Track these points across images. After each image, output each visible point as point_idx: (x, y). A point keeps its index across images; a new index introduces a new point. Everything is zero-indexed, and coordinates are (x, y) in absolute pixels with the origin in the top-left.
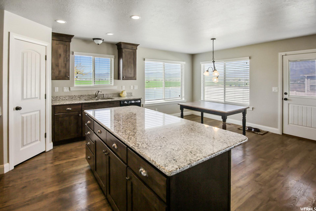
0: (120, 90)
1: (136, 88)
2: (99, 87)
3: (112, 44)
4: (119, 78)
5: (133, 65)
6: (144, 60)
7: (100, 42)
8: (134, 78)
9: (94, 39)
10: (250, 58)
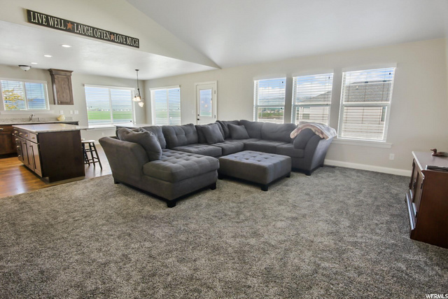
0: (57, 114)
1: (77, 112)
2: (33, 111)
3: (44, 70)
4: (55, 104)
5: (68, 91)
6: (84, 85)
7: (28, 68)
8: (71, 102)
9: (20, 66)
10: (180, 86)
